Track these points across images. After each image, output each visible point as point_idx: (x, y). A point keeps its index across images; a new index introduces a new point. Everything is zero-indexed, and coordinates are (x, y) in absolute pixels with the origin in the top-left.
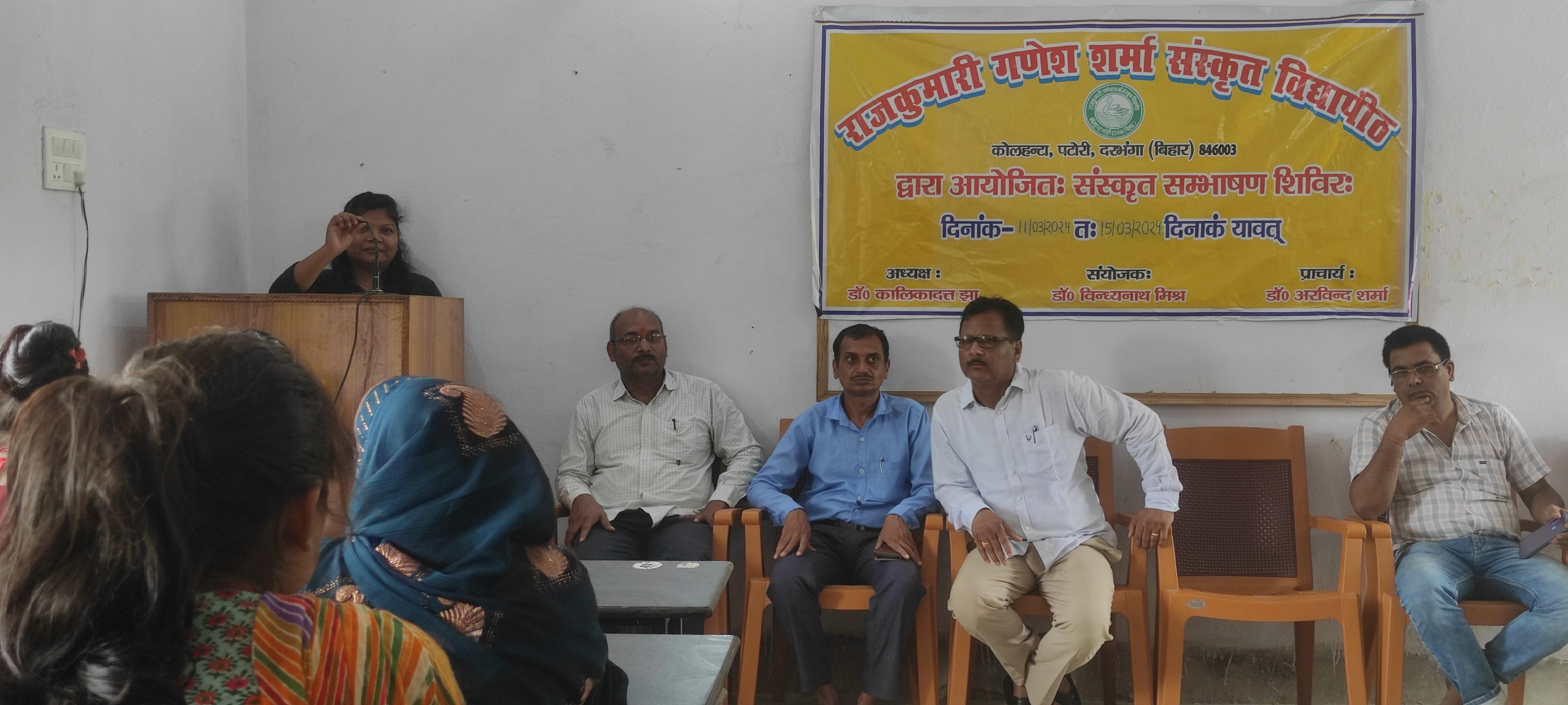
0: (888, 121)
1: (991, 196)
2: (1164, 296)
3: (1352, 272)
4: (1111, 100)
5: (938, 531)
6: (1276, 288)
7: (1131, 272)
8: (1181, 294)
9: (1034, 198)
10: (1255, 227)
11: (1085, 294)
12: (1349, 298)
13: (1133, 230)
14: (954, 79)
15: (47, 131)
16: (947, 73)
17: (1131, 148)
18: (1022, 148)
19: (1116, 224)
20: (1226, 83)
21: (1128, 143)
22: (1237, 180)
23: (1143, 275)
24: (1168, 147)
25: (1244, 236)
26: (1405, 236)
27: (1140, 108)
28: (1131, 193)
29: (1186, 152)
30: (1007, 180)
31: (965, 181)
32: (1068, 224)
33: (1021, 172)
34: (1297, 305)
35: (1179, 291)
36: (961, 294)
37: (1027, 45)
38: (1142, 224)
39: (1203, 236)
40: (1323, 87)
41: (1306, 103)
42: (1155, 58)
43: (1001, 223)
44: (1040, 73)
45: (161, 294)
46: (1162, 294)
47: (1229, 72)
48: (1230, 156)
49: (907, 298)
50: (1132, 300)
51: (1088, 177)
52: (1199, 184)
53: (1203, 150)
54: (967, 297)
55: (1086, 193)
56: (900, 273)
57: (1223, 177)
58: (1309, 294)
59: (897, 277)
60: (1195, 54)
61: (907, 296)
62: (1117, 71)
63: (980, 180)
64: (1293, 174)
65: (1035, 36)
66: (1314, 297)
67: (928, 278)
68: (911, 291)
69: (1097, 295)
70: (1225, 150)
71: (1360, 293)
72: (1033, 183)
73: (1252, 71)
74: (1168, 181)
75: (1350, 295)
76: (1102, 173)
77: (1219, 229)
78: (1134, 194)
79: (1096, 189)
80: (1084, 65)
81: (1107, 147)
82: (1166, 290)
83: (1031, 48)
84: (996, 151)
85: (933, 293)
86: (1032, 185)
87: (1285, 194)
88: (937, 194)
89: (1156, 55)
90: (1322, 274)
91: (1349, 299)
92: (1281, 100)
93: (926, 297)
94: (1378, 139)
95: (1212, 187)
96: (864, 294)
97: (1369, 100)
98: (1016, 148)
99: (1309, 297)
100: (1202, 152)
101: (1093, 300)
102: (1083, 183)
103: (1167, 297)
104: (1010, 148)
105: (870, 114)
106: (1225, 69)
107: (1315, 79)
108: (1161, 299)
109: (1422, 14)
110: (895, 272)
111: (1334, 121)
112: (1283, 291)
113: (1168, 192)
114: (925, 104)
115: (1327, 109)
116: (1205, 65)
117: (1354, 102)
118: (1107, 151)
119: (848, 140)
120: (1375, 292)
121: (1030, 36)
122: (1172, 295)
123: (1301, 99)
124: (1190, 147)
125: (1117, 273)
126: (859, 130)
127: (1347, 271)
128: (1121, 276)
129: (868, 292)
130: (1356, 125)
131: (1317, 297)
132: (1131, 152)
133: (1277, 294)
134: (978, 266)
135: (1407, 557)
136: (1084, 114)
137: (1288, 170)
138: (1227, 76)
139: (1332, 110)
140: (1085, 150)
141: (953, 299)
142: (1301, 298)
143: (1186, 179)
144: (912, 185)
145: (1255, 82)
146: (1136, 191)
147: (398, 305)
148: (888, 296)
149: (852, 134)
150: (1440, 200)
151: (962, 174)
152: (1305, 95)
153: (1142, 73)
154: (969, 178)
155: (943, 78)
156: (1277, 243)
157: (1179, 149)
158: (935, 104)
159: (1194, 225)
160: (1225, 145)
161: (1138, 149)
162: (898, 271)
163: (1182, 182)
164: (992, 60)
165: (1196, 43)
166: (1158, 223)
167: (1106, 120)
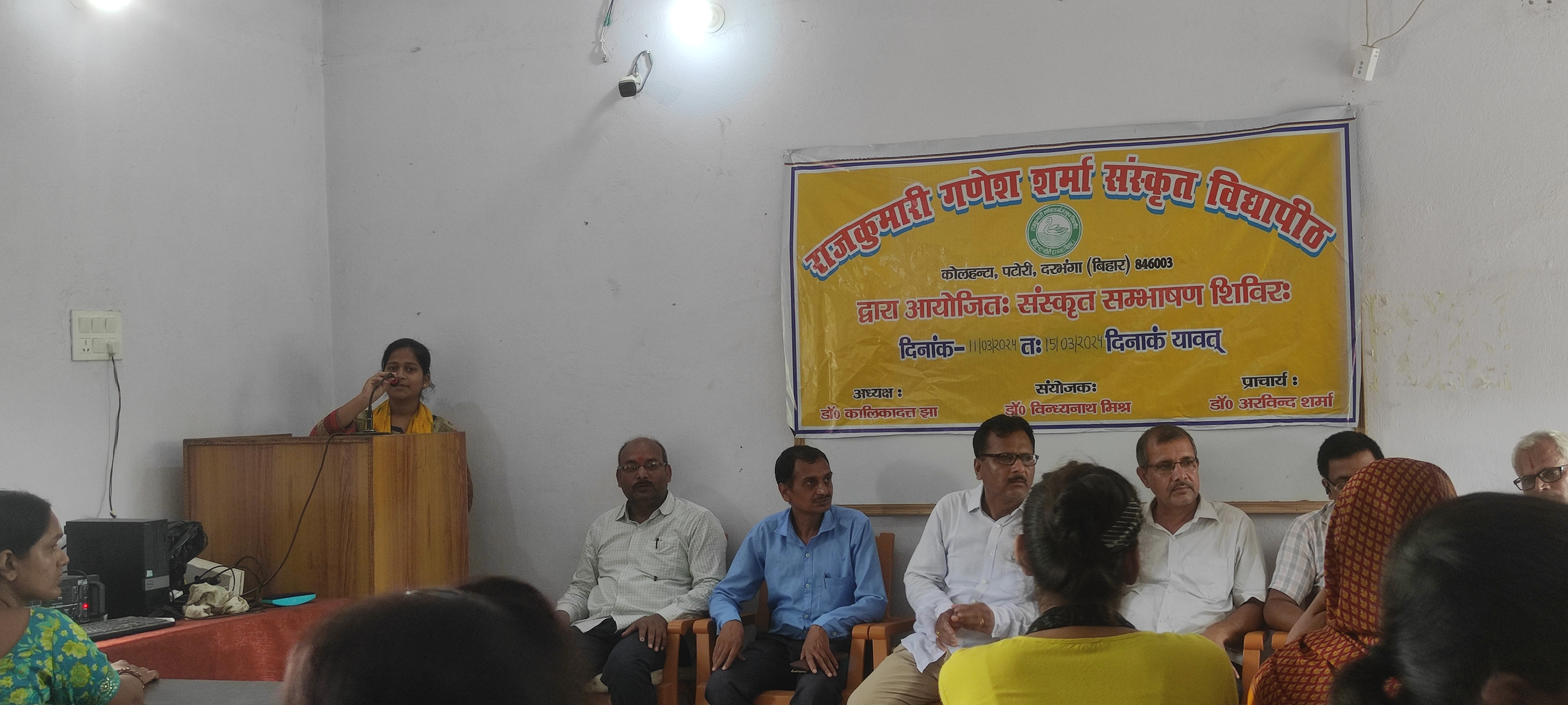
0: (849, 253)
1: (942, 318)
2: (1110, 408)
3: (1295, 378)
4: (1051, 221)
5: (864, 641)
6: (1219, 397)
7: (1077, 386)
8: (1126, 405)
9: (982, 318)
10: (1195, 338)
11: (1035, 408)
12: (1293, 405)
13: (1076, 345)
14: (907, 209)
15: (75, 314)
16: (900, 204)
17: (1070, 266)
18: (969, 271)
19: (1060, 340)
20: (1160, 197)
21: (1067, 261)
22: (1174, 292)
23: (1089, 389)
24: (1105, 263)
25: (1184, 347)
26: (1346, 340)
27: (1078, 226)
28: (1071, 310)
29: (1122, 267)
30: (956, 302)
31: (918, 305)
32: (1014, 341)
33: (969, 294)
34: (1242, 414)
35: (1124, 403)
36: (922, 411)
37: (973, 174)
38: (1083, 339)
39: (1144, 348)
40: (1257, 196)
41: (1240, 214)
42: (1092, 176)
43: (953, 343)
44: (984, 199)
45: (191, 440)
46: (1108, 406)
47: (1162, 187)
48: (1166, 269)
49: (873, 416)
50: (1080, 412)
51: (1030, 296)
52: (1137, 298)
53: (1139, 264)
54: (927, 413)
55: (1029, 312)
56: (866, 393)
57: (1161, 290)
58: (1253, 401)
59: (864, 397)
60: (1129, 172)
61: (873, 414)
62: (1057, 192)
63: (932, 303)
64: (1229, 284)
65: (979, 164)
66: (1258, 405)
67: (891, 397)
68: (877, 410)
69: (1047, 409)
70: (1161, 263)
71: (1305, 400)
72: (980, 303)
73: (1184, 184)
74: (1107, 296)
75: (1295, 401)
76: (1044, 291)
77: (1159, 341)
78: (1075, 310)
79: (1039, 307)
80: (1026, 189)
81: (1047, 266)
82: (1111, 402)
83: (976, 176)
84: (945, 275)
86: (979, 306)
87: (1222, 304)
88: (894, 318)
90: (1266, 382)
92: (1215, 212)
93: (890, 415)
94: (1313, 246)
95: (1150, 300)
96: (835, 413)
97: (1302, 207)
98: (963, 271)
99: (1253, 405)
100: (1138, 266)
101: (1043, 413)
102: (1027, 302)
103: (1113, 409)
104: (958, 272)
105: (833, 246)
106: (1158, 183)
107: (1248, 190)
108: (1107, 411)
109: (1356, 118)
110: (862, 392)
111: (1269, 230)
112: (1226, 400)
113: (1108, 307)
114: (882, 234)
115: (1261, 218)
116: (1139, 180)
117: (1288, 210)
118: (1048, 270)
119: (815, 271)
120: (1320, 398)
121: (976, 164)
122: (1118, 406)
123: (1235, 210)
124: (1126, 263)
125: (1064, 386)
127: (1290, 378)
128: (1068, 389)
129: (839, 412)
130: (1291, 232)
131: (1261, 405)
132: (1071, 269)
133: (1221, 403)
134: (935, 384)
136: (1027, 236)
137: (1225, 281)
138: (1161, 190)
139: (1266, 219)
140: (1027, 270)
141: (914, 416)
142: (1246, 406)
143: (1124, 294)
144: (872, 311)
145: (1187, 196)
146: (1076, 307)
147: (364, 445)
148: (857, 415)
149: (818, 266)
150: (1384, 302)
151: (916, 298)
152: (1238, 205)
153: (1081, 193)
154: (921, 302)
155: (896, 209)
156: (1217, 352)
157: (1116, 264)
158: (890, 234)
159: (1135, 338)
160: (1160, 259)
161: (1077, 267)
162: (864, 392)
163: (1120, 296)
164: (941, 190)
165: (1129, 161)
166: (1100, 337)
167: (1047, 240)
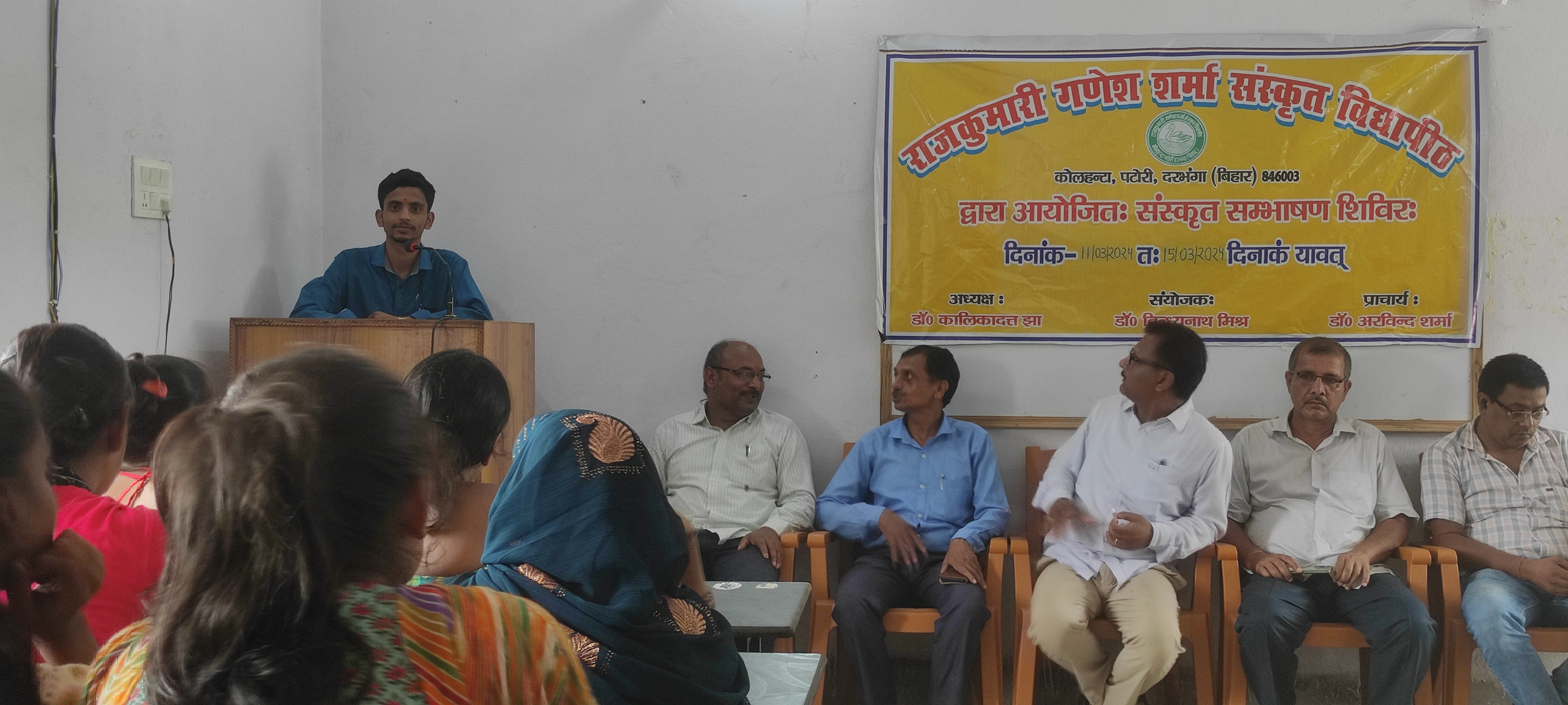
0: (952, 149)
1: (1053, 222)
2: (1227, 321)
3: (1416, 298)
4: (1173, 127)
5: (1003, 555)
6: (1339, 314)
7: (1193, 298)
8: (1244, 319)
9: (1097, 224)
10: (1319, 253)
12: (1412, 324)
13: (1195, 256)
14: (1017, 107)
15: (136, 161)
16: (1010, 101)
17: (1194, 175)
18: (1084, 175)
19: (1179, 250)
20: (1289, 109)
21: (1190, 169)
22: (1300, 206)
23: (1206, 301)
24: (1231, 174)
25: (1307, 262)
26: (1469, 261)
27: (1203, 134)
28: (1193, 219)
29: (1248, 179)
30: (1070, 207)
31: (1028, 207)
32: (1130, 249)
33: (1084, 198)
34: (1360, 331)
35: (1242, 317)
36: (1025, 320)
37: (1090, 73)
38: (1204, 250)
39: (1266, 262)
40: (1386, 114)
41: (1368, 130)
42: (1217, 85)
43: (1064, 249)
44: (1103, 101)
45: (242, 319)
46: (1225, 319)
47: (1292, 98)
48: (1293, 183)
49: (970, 323)
51: (1150, 204)
52: (1261, 210)
53: (1265, 176)
54: (1030, 322)
55: (1148, 220)
56: (963, 299)
57: (1286, 204)
58: (1373, 319)
59: (961, 303)
60: (1257, 81)
61: (970, 321)
62: (1180, 98)
63: (1043, 206)
64: (1356, 200)
65: (1097, 64)
66: (1377, 323)
67: (991, 303)
68: (974, 317)
70: (1287, 176)
72: (1096, 209)
73: (1315, 98)
74: (1231, 208)
75: (1414, 321)
76: (1165, 199)
77: (1282, 256)
78: (1197, 221)
79: (1159, 215)
80: (1146, 92)
81: (1169, 174)
82: (1228, 316)
83: (1094, 76)
84: (1059, 178)
85: (996, 318)
86: (1095, 211)
87: (1348, 220)
88: (1000, 220)
89: (1219, 82)
90: (1386, 300)
91: (1413, 326)
92: (1344, 127)
93: (989, 322)
94: (1441, 166)
95: (1275, 213)
96: (927, 319)
97: (1432, 127)
98: (1079, 175)
99: (1372, 323)
100: (1265, 178)
102: (1146, 210)
103: (1230, 323)
105: (934, 141)
106: (1288, 94)
107: (1379, 107)
108: (1223, 324)
109: (1486, 42)
110: (958, 297)
111: (1397, 148)
112: (1346, 317)
113: (1231, 218)
114: (989, 132)
115: (1389, 135)
116: (1268, 91)
117: (1417, 129)
118: (1170, 178)
119: (912, 167)
120: (1439, 318)
121: (1094, 64)
122: (1235, 320)
123: (1364, 126)
124: (1252, 174)
125: (1180, 298)
126: (922, 157)
127: (1411, 296)
128: (1184, 301)
129: (931, 317)
130: (1419, 152)
131: (1380, 323)
132: (1194, 178)
133: (1340, 320)
134: (1041, 292)
135: (1473, 583)
136: (1147, 142)
137: (1352, 197)
138: (1291, 102)
139: (1395, 137)
140: (1147, 177)
141: (1016, 324)
142: (1365, 324)
143: (1248, 206)
144: (975, 212)
145: (1318, 109)
146: (1199, 217)
147: (472, 330)
148: (952, 321)
149: (916, 161)
150: (1504, 226)
151: (1025, 200)
152: (1367, 122)
153: (1205, 100)
154: (1032, 205)
155: (1006, 106)
156: (1340, 269)
157: (1242, 175)
158: (999, 132)
159: (1257, 251)
160: (1288, 172)
161: (1201, 176)
162: (961, 297)
163: (1245, 208)
164: (1055, 88)
165: (1258, 70)
166: (1221, 249)
167: (1169, 147)
